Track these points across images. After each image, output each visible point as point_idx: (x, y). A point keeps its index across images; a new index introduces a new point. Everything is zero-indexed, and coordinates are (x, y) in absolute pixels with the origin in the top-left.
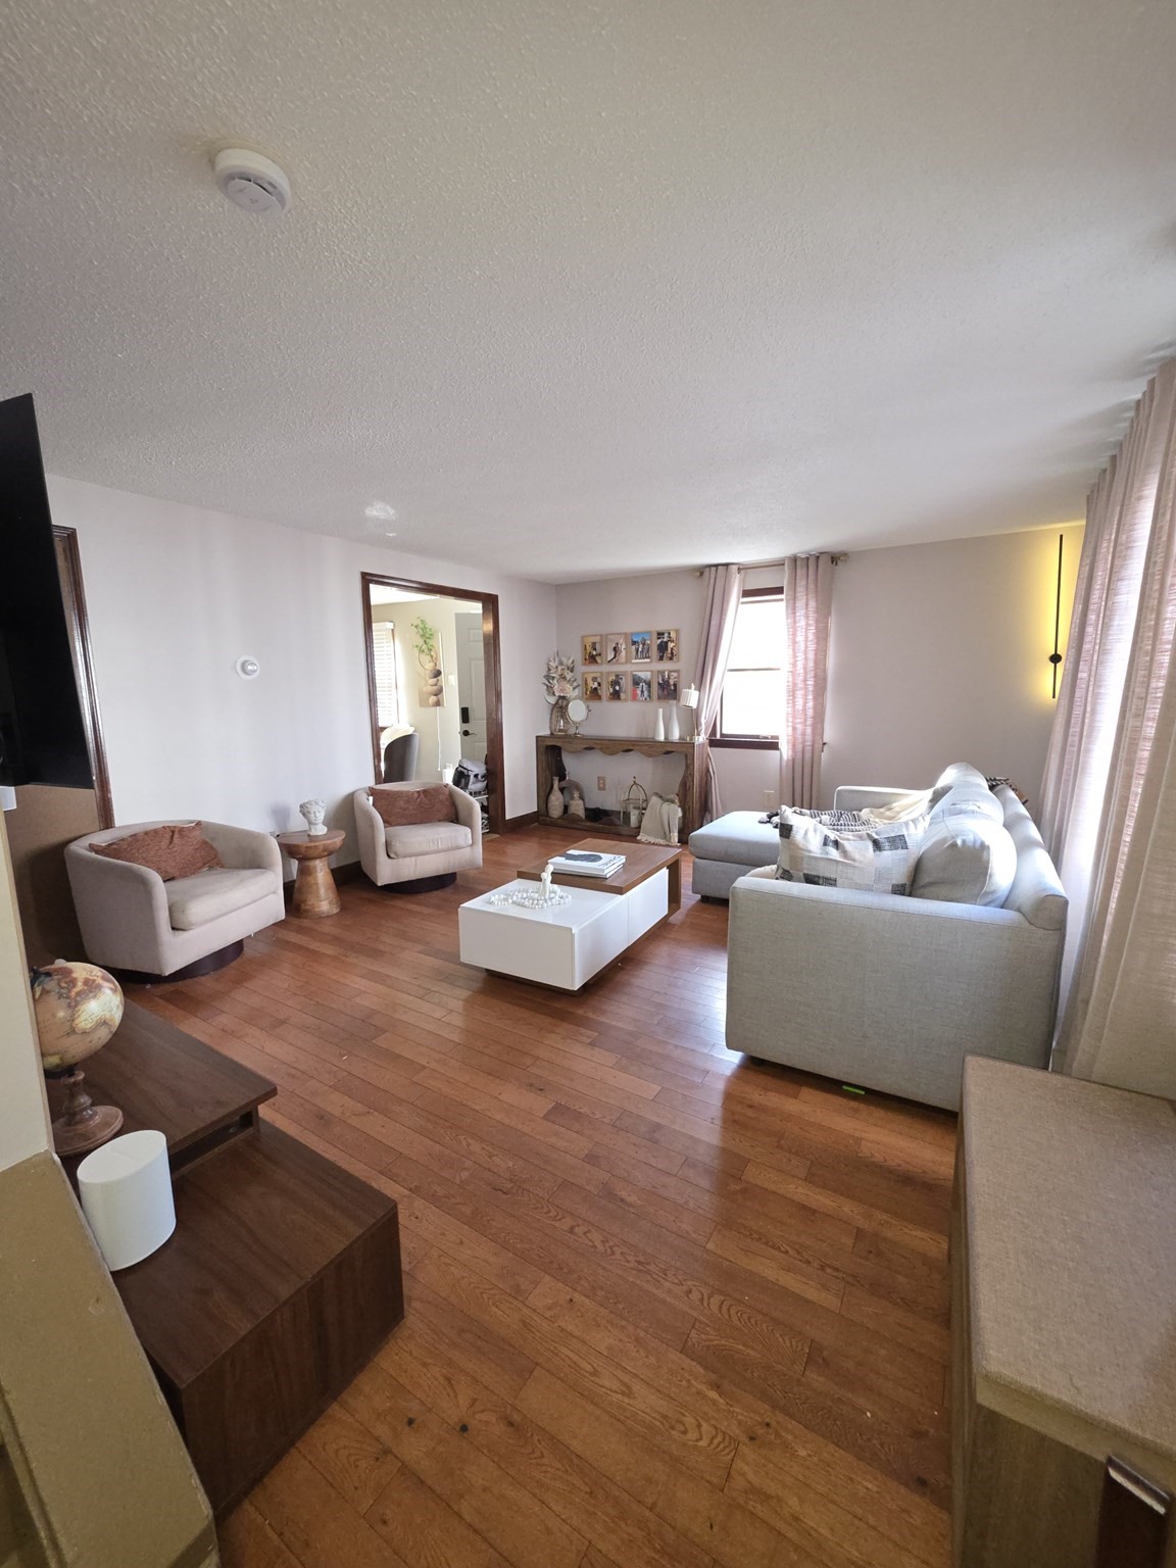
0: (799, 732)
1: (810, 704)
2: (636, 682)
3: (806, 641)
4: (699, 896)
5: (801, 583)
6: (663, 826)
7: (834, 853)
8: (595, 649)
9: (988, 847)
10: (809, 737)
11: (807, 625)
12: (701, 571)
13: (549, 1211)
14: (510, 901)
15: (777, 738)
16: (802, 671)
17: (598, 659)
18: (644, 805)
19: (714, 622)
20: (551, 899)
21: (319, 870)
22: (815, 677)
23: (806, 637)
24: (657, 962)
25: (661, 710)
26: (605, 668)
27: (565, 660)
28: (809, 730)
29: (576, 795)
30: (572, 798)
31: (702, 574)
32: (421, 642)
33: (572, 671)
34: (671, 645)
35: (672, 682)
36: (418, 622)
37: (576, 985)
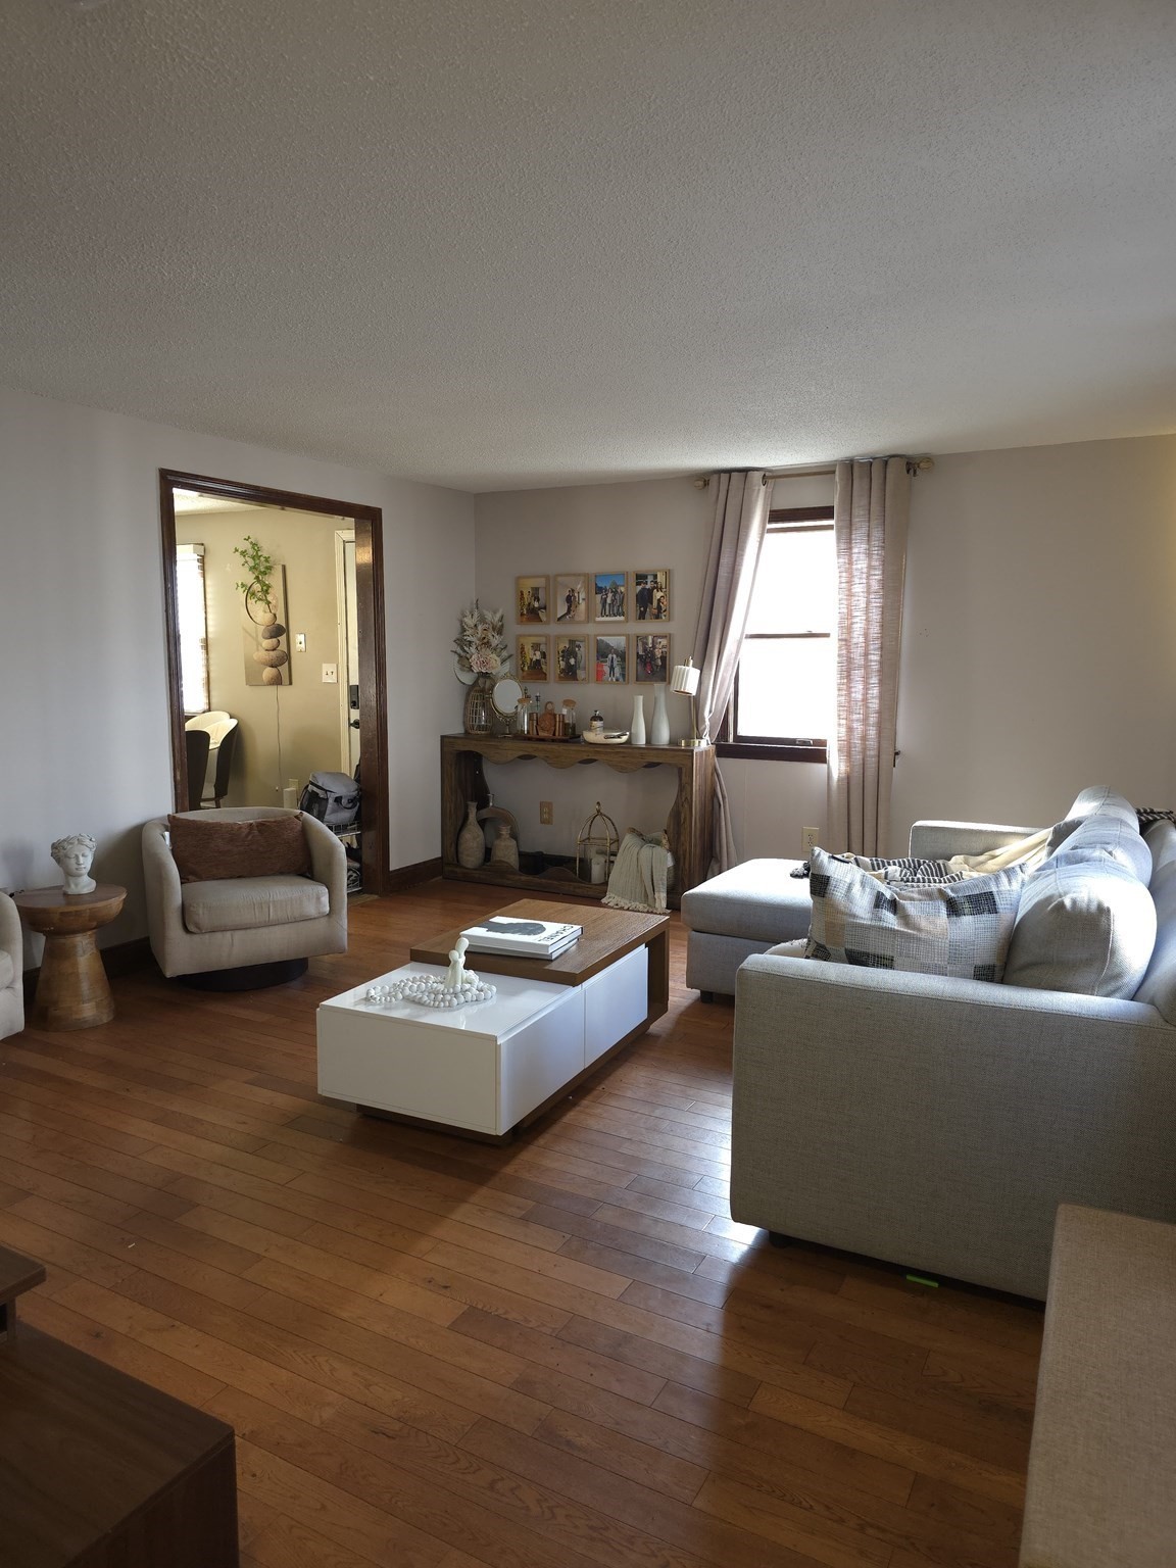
0: (858, 733)
1: (875, 691)
2: (603, 652)
3: (868, 592)
4: (696, 993)
5: (860, 502)
6: (642, 881)
7: (890, 920)
8: (537, 599)
9: (1109, 910)
10: (872, 743)
11: (870, 567)
12: (706, 479)
13: (458, 1460)
14: (400, 996)
15: (823, 743)
16: (862, 639)
17: (542, 614)
18: (614, 847)
19: (725, 560)
20: (464, 992)
21: (80, 951)
22: (882, 648)
23: (868, 586)
24: (629, 1094)
25: (641, 697)
26: (554, 629)
27: (489, 616)
28: (872, 732)
29: (505, 831)
30: (499, 836)
31: (706, 483)
32: (250, 578)
33: (500, 632)
34: (658, 595)
35: (658, 653)
36: (247, 546)
37: (502, 1127)
